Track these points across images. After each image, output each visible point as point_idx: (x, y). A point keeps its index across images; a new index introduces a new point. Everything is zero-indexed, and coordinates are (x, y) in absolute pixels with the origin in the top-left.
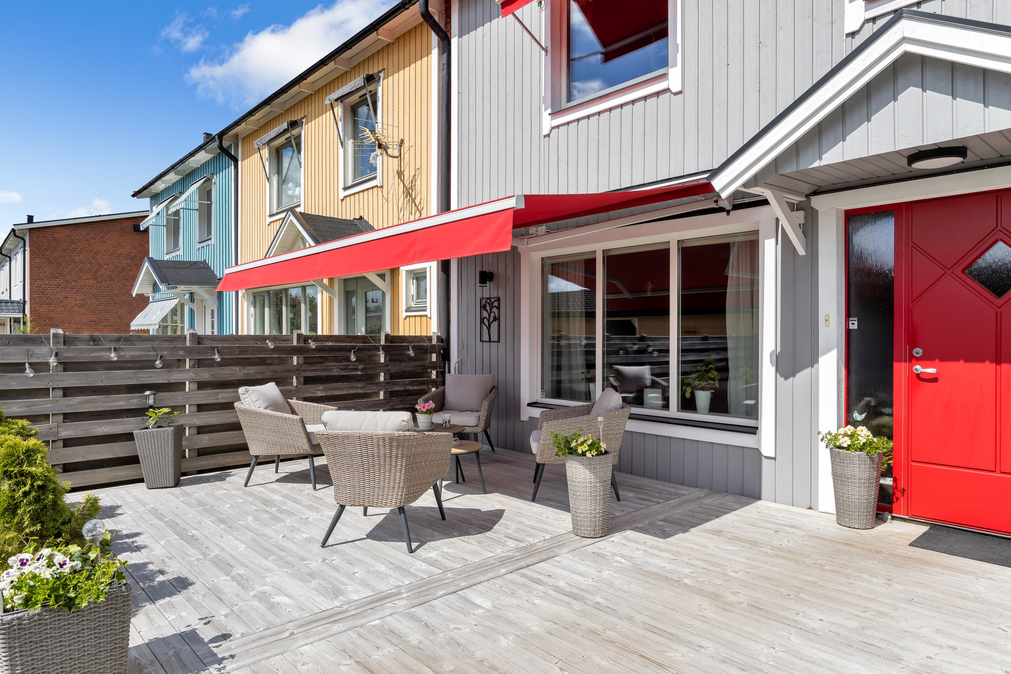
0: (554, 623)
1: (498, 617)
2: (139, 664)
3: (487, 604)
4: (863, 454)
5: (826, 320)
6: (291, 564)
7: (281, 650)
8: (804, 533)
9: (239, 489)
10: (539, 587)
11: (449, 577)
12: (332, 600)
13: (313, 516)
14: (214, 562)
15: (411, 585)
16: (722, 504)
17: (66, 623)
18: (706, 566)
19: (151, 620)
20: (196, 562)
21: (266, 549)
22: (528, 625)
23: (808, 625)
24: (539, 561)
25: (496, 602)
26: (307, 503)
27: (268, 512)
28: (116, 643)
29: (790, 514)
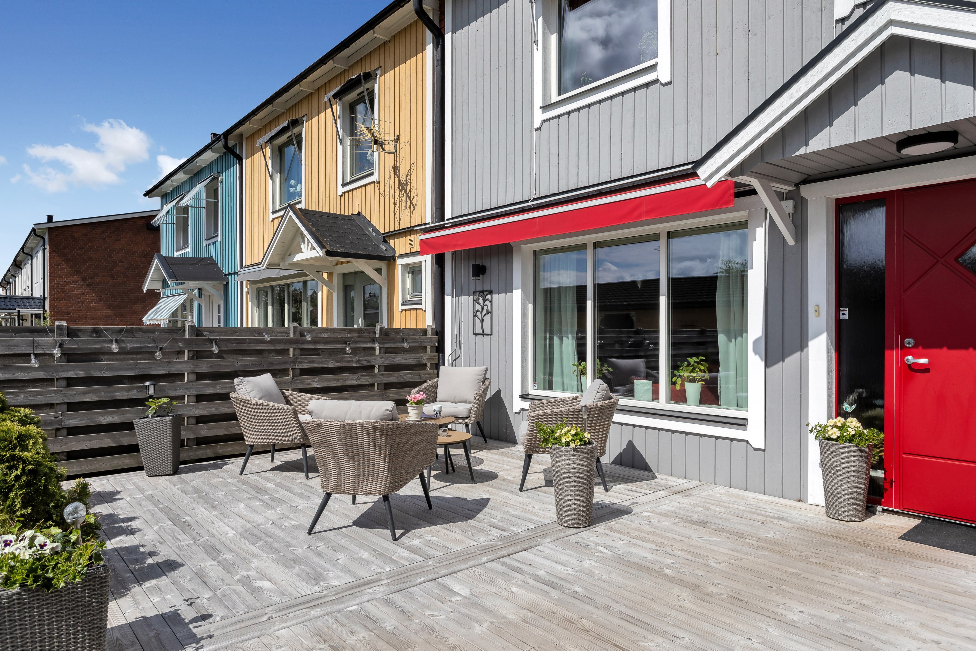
0: (530, 611)
1: (475, 605)
2: (120, 644)
3: (465, 592)
4: (852, 445)
5: (816, 311)
6: (277, 550)
7: (258, 633)
8: (791, 525)
9: (234, 478)
10: (519, 576)
11: (430, 565)
12: (313, 585)
13: (303, 504)
14: (203, 547)
15: (392, 572)
16: (710, 495)
17: (45, 603)
18: (689, 557)
19: (136, 602)
20: (185, 547)
21: (255, 536)
22: (504, 612)
23: (787, 617)
24: (521, 550)
25: (474, 590)
26: (299, 492)
27: (260, 499)
28: (94, 624)
29: (778, 506)
